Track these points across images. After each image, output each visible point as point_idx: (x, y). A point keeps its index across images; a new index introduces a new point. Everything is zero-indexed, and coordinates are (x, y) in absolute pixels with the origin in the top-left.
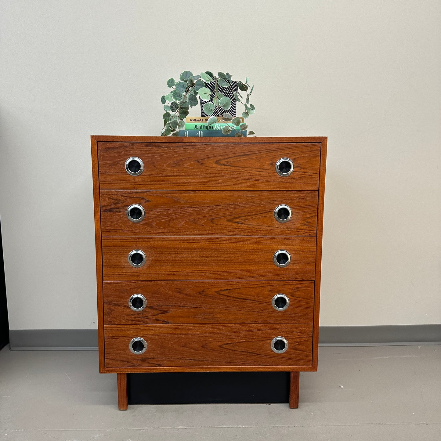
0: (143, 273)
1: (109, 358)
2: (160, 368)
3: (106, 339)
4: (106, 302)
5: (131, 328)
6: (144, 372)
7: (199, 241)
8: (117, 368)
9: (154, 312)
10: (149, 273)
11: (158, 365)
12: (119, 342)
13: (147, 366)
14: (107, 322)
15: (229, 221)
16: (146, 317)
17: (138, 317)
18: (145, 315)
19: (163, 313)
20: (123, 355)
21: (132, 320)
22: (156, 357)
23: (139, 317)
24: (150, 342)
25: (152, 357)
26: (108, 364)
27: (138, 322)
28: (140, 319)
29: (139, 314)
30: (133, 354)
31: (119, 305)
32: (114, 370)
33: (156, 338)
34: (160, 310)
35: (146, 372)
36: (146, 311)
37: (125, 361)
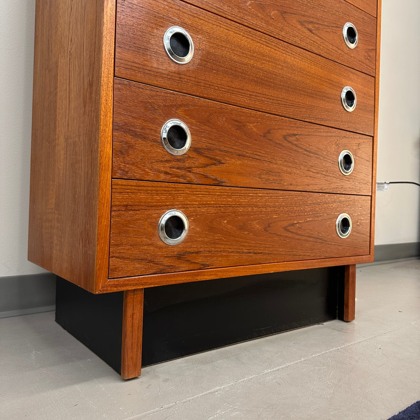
0: (188, 78)
1: (117, 255)
2: (208, 272)
3: (115, 211)
4: (118, 126)
5: (164, 189)
6: (182, 282)
7: (268, 43)
8: (133, 278)
9: (202, 160)
10: (197, 80)
11: (204, 266)
12: (138, 219)
13: (187, 268)
14: (119, 171)
15: (301, 23)
16: (189, 168)
17: (176, 167)
18: (187, 165)
19: (215, 164)
20: (145, 247)
21: (166, 173)
22: (202, 250)
23: (178, 168)
24: (194, 221)
25: (196, 250)
26: (115, 269)
27: (175, 179)
28: (179, 171)
29: (178, 160)
30: (164, 245)
31: (145, 138)
32: (127, 282)
33: (203, 212)
34: (211, 158)
35: (185, 281)
36: (189, 157)
37: (150, 261)
